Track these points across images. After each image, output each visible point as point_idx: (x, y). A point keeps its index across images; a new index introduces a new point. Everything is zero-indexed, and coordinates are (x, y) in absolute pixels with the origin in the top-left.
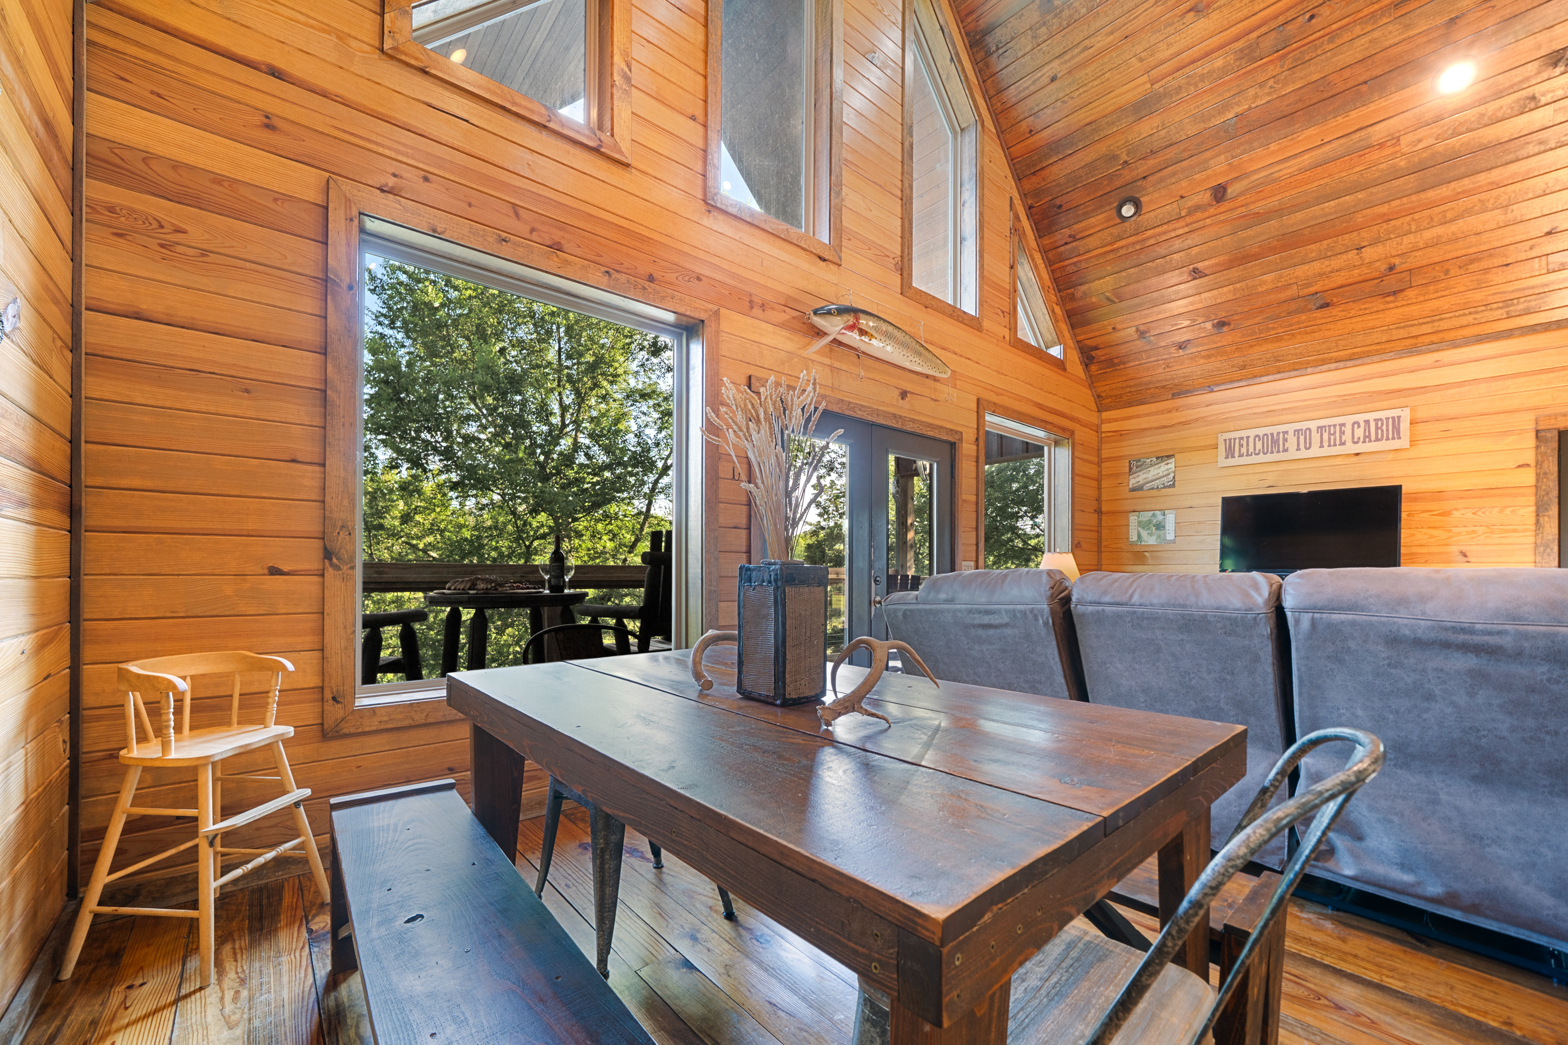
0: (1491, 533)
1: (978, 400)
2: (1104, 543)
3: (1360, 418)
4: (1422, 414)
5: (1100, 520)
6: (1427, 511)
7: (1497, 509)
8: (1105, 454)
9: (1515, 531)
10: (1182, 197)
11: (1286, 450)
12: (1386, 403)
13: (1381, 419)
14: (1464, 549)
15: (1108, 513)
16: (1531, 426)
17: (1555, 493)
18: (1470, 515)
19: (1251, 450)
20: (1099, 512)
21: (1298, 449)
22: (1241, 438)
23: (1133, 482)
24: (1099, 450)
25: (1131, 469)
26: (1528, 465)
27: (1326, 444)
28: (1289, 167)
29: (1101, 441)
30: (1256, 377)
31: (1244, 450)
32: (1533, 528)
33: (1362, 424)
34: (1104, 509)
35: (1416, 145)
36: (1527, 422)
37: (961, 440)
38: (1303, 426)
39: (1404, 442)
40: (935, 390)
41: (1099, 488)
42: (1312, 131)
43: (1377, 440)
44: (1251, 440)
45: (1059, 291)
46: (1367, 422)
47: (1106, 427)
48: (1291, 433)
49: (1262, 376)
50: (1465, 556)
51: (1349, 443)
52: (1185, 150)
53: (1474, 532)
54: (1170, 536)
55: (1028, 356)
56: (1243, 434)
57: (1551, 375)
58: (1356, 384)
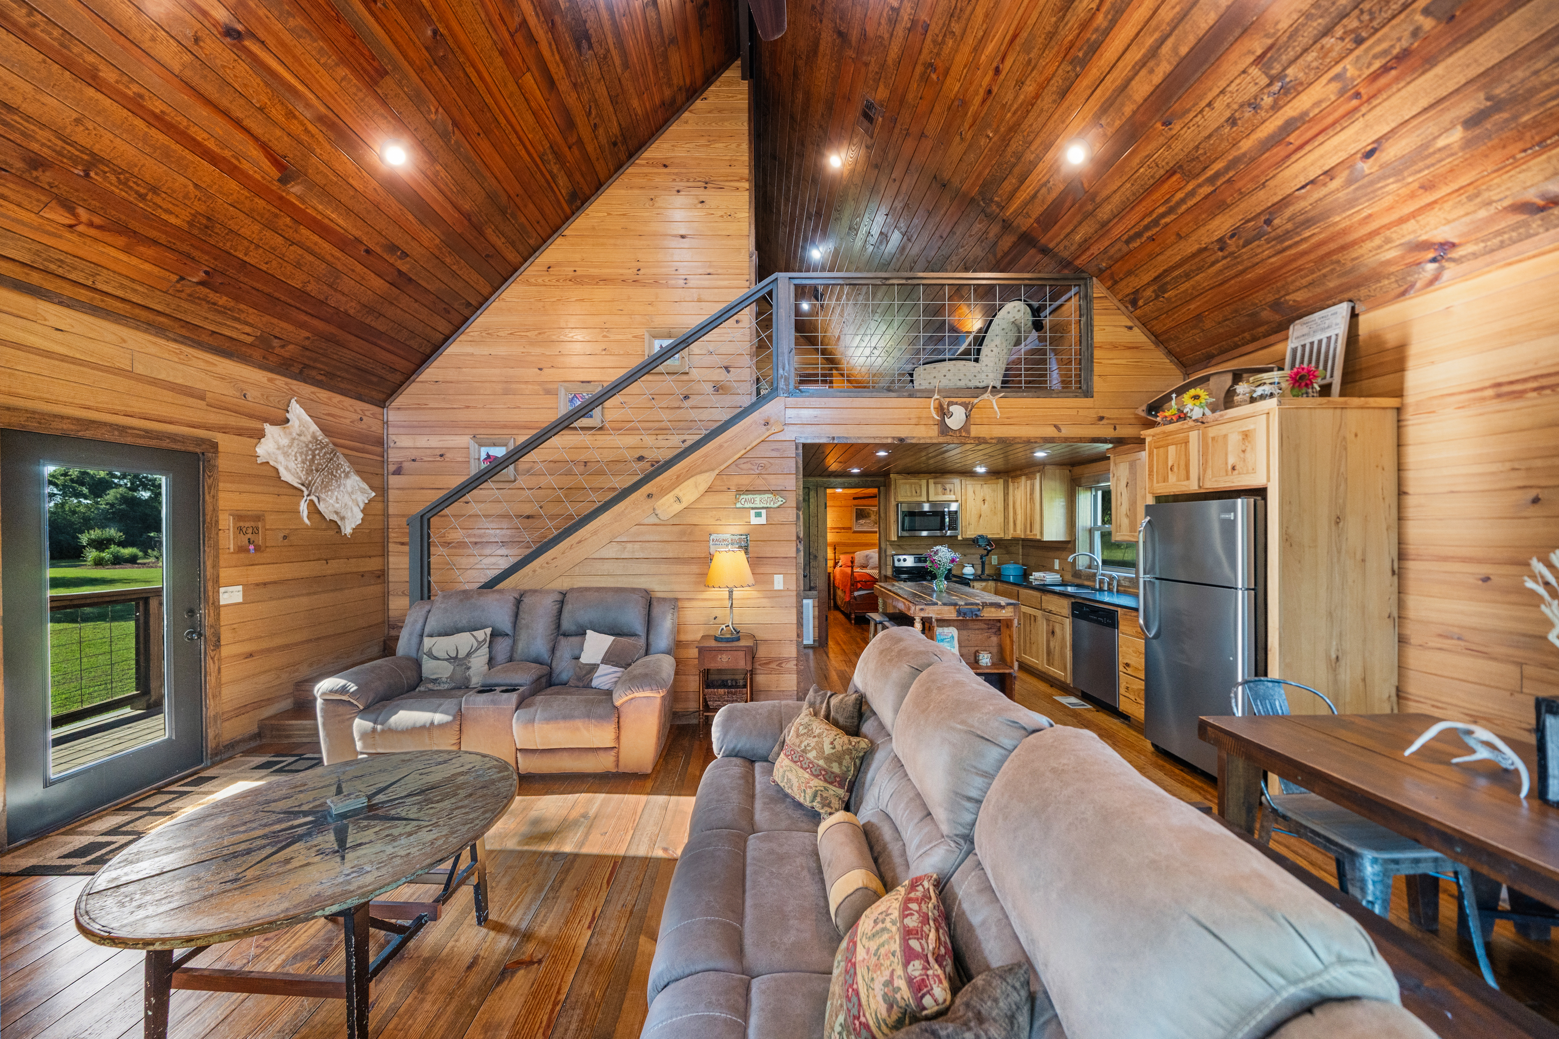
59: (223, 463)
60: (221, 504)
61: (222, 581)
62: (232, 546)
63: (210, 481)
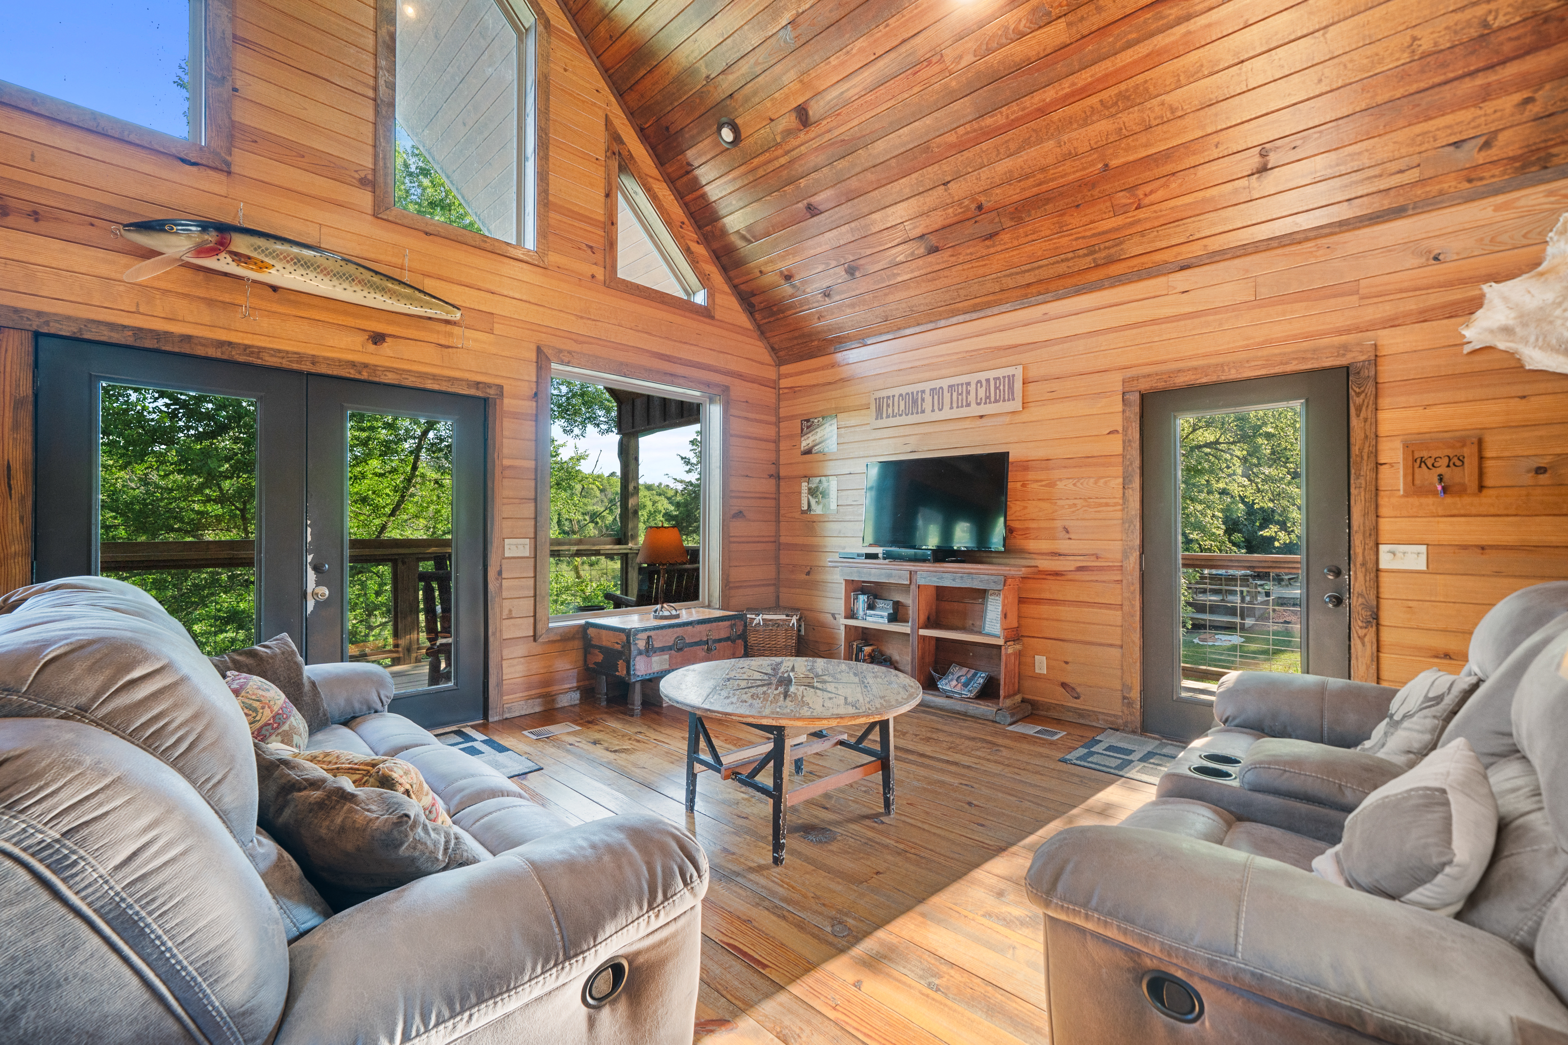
0: (1088, 506)
1: (539, 350)
2: (782, 512)
3: (983, 376)
4: (1033, 373)
5: (778, 486)
6: (1037, 481)
7: (1092, 480)
8: (783, 412)
9: (1107, 505)
10: (772, 120)
11: (923, 412)
12: (1004, 360)
13: (999, 378)
14: (1067, 524)
15: (785, 478)
16: (1119, 388)
17: (1137, 463)
18: (1071, 486)
19: (896, 411)
20: (777, 477)
21: (933, 411)
22: (888, 397)
23: (805, 443)
24: (778, 408)
25: (802, 430)
26: (1117, 431)
27: (955, 405)
28: (854, 86)
29: (779, 398)
30: (899, 329)
31: (890, 410)
32: (1121, 501)
33: (984, 383)
34: (782, 474)
35: (958, 63)
36: (1115, 382)
37: (501, 394)
38: (936, 384)
39: (1017, 405)
40: (450, 335)
41: (778, 451)
42: (861, 43)
43: (996, 401)
44: (896, 399)
45: (700, 228)
46: (988, 381)
47: (784, 383)
48: (928, 392)
49: (905, 328)
50: (1068, 532)
51: (973, 405)
52: (757, 63)
53: (1075, 505)
54: (833, 506)
55: (642, 300)
56: (889, 393)
57: (1134, 331)
58: (980, 338)
59: (1388, 372)
60: (1384, 428)
61: (1383, 538)
62: (1401, 487)
63: (1358, 400)
